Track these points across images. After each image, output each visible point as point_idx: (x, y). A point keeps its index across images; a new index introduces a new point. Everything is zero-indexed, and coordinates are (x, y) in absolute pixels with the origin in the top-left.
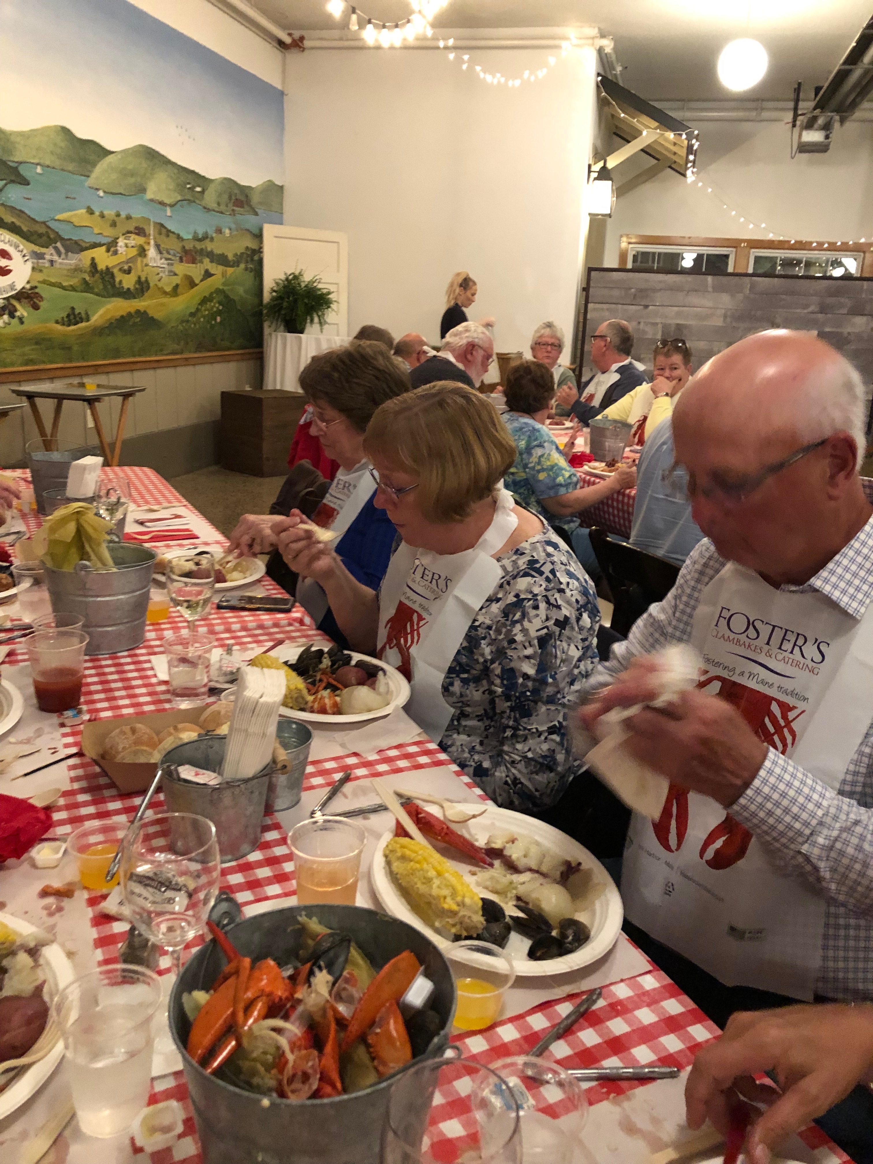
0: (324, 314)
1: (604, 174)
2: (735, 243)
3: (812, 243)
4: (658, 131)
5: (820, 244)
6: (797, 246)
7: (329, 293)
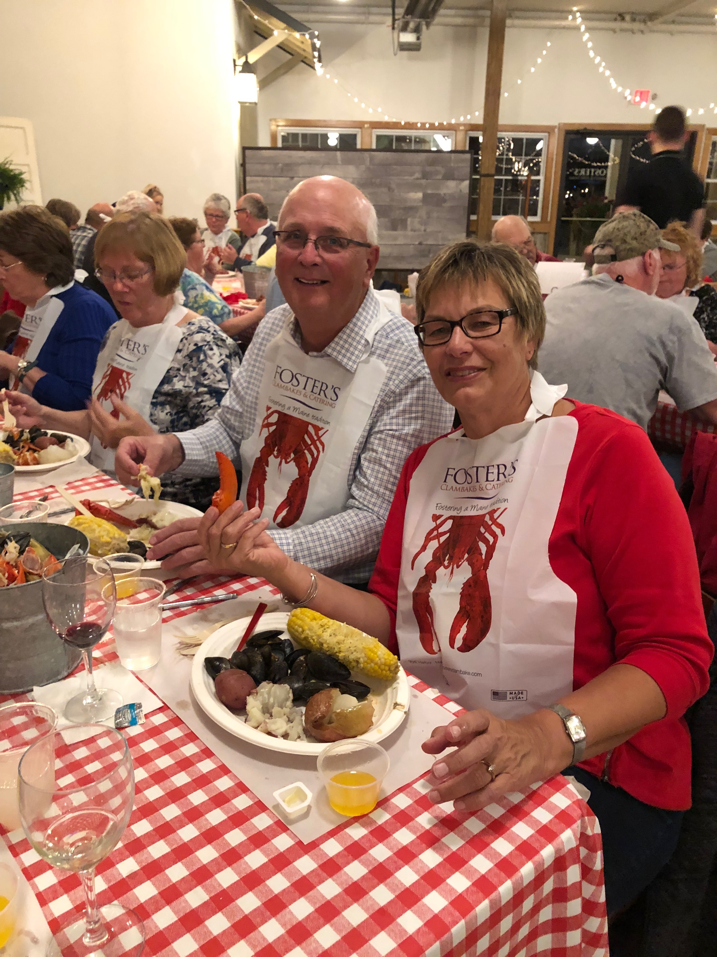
0: (18, 193)
1: (247, 68)
2: (360, 125)
3: (417, 123)
4: (286, 31)
5: (423, 125)
6: (407, 126)
7: (21, 174)
